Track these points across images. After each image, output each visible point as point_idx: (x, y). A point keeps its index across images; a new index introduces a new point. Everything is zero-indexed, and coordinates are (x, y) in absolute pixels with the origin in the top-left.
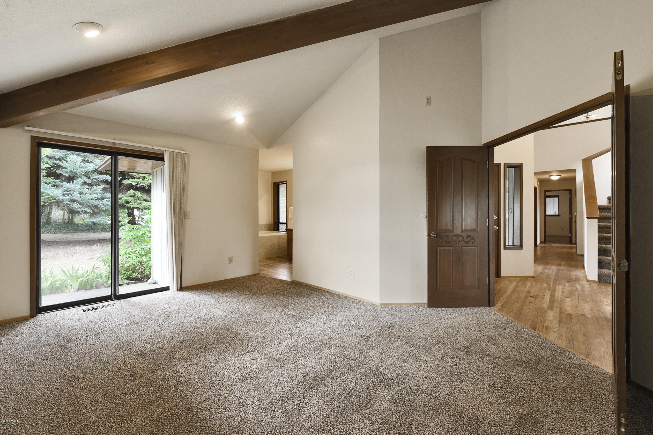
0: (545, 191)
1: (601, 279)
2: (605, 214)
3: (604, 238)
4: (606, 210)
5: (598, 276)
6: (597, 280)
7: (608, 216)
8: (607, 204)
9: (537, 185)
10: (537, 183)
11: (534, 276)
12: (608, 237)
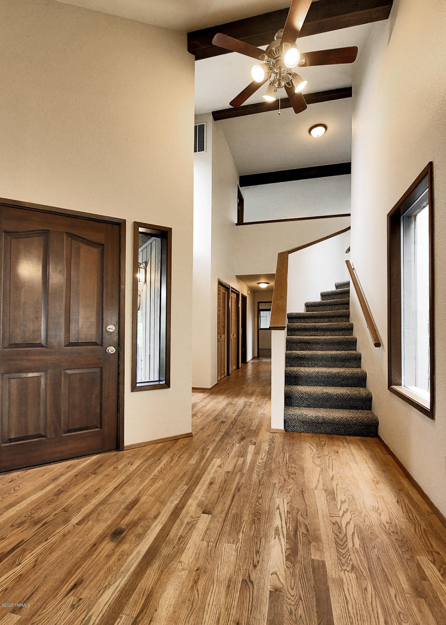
0: (259, 303)
1: (288, 426)
2: (300, 324)
3: (296, 358)
4: (302, 320)
5: (285, 420)
6: (282, 428)
7: (304, 327)
8: (305, 311)
9: (248, 294)
10: (248, 291)
11: (191, 433)
12: (301, 355)
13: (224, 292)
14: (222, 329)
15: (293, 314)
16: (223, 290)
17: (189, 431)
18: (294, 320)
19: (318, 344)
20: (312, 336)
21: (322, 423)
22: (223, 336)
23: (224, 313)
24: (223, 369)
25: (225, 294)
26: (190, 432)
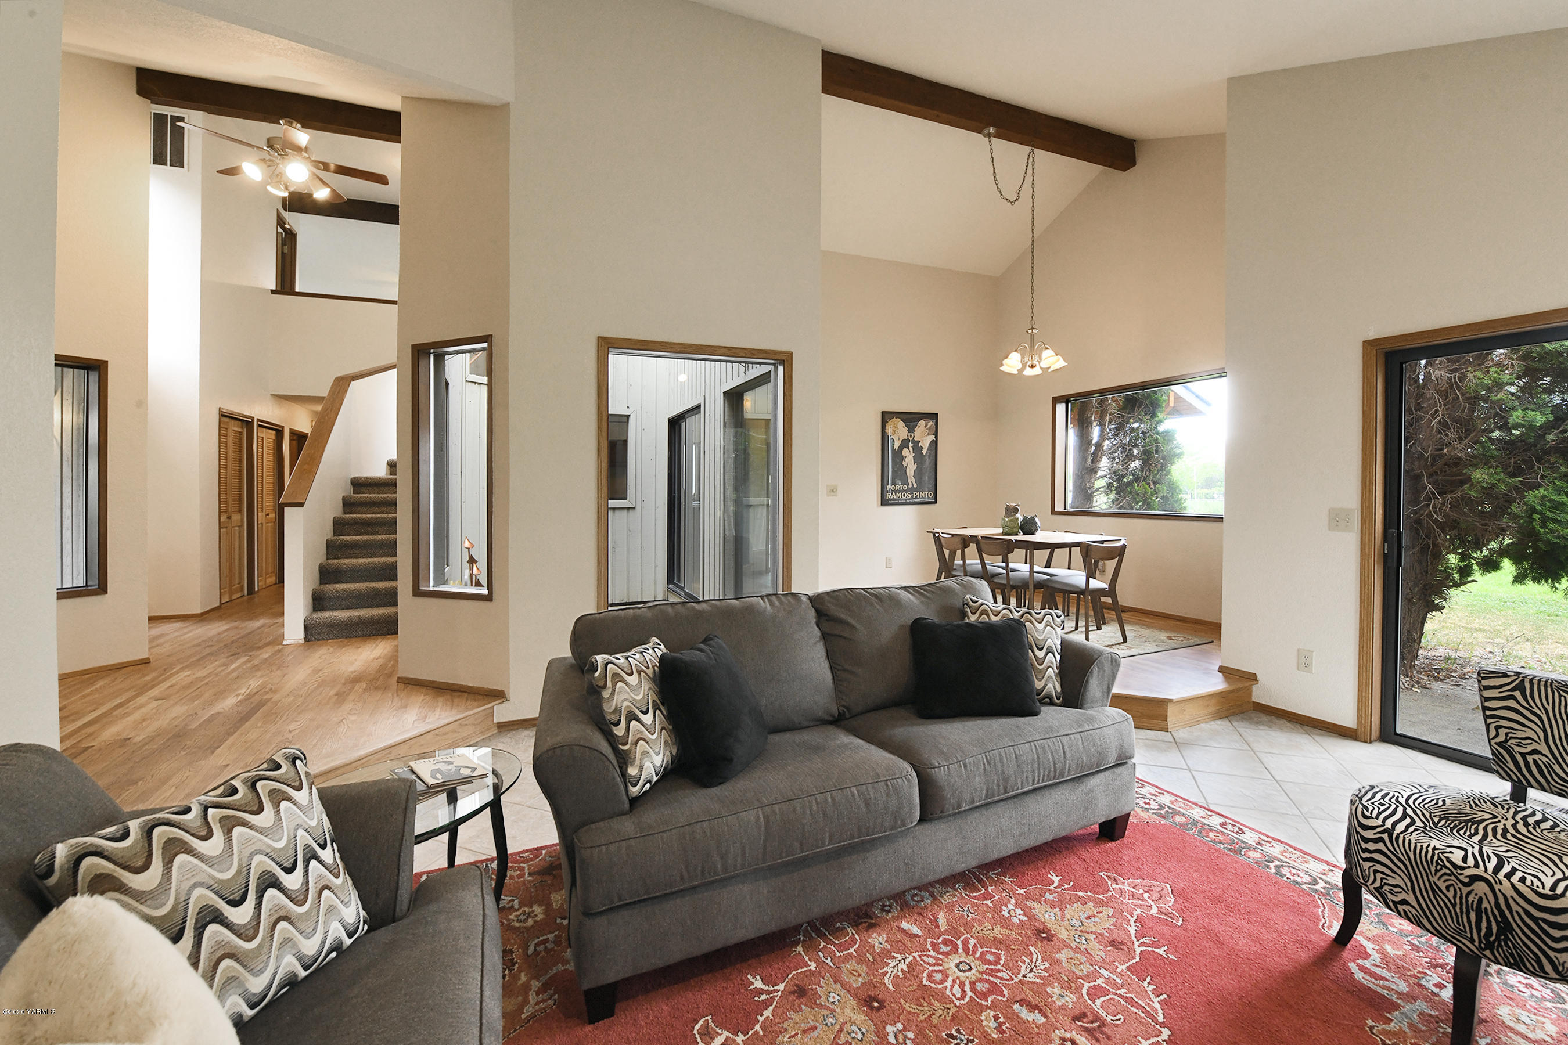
1: (311, 634)
3: (344, 546)
11: (148, 658)
13: (240, 430)
14: (233, 504)
15: (360, 478)
16: (234, 427)
17: (144, 655)
18: (363, 489)
19: (384, 524)
20: (382, 513)
21: (357, 624)
22: (235, 517)
23: (240, 471)
24: (237, 582)
25: (241, 433)
26: (146, 656)
